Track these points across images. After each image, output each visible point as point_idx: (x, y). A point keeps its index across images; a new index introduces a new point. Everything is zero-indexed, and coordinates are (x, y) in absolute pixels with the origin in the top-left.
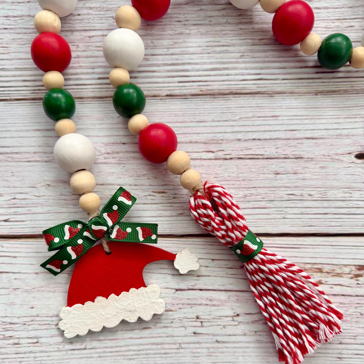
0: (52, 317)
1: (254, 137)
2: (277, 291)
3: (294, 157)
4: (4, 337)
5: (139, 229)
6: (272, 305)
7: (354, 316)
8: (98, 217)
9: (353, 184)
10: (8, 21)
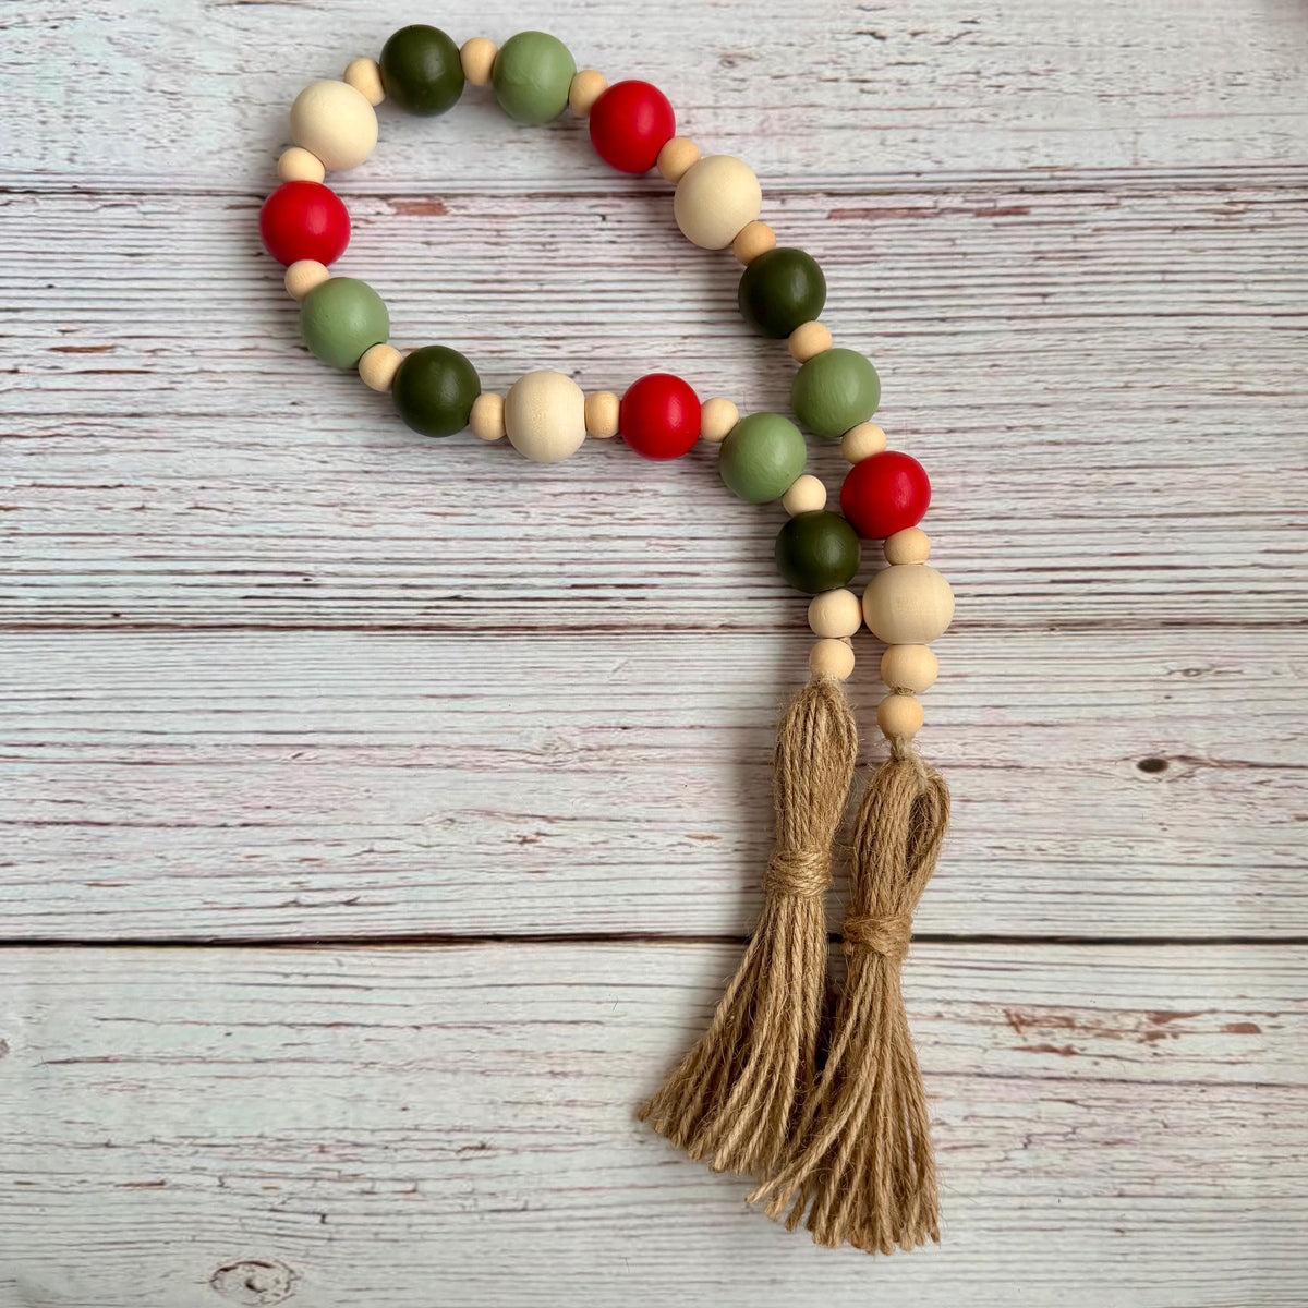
0: (448, 1131)
3: (1001, 764)
4: (340, 1176)
7: (1151, 1130)
9: (1137, 827)
10: (373, 456)
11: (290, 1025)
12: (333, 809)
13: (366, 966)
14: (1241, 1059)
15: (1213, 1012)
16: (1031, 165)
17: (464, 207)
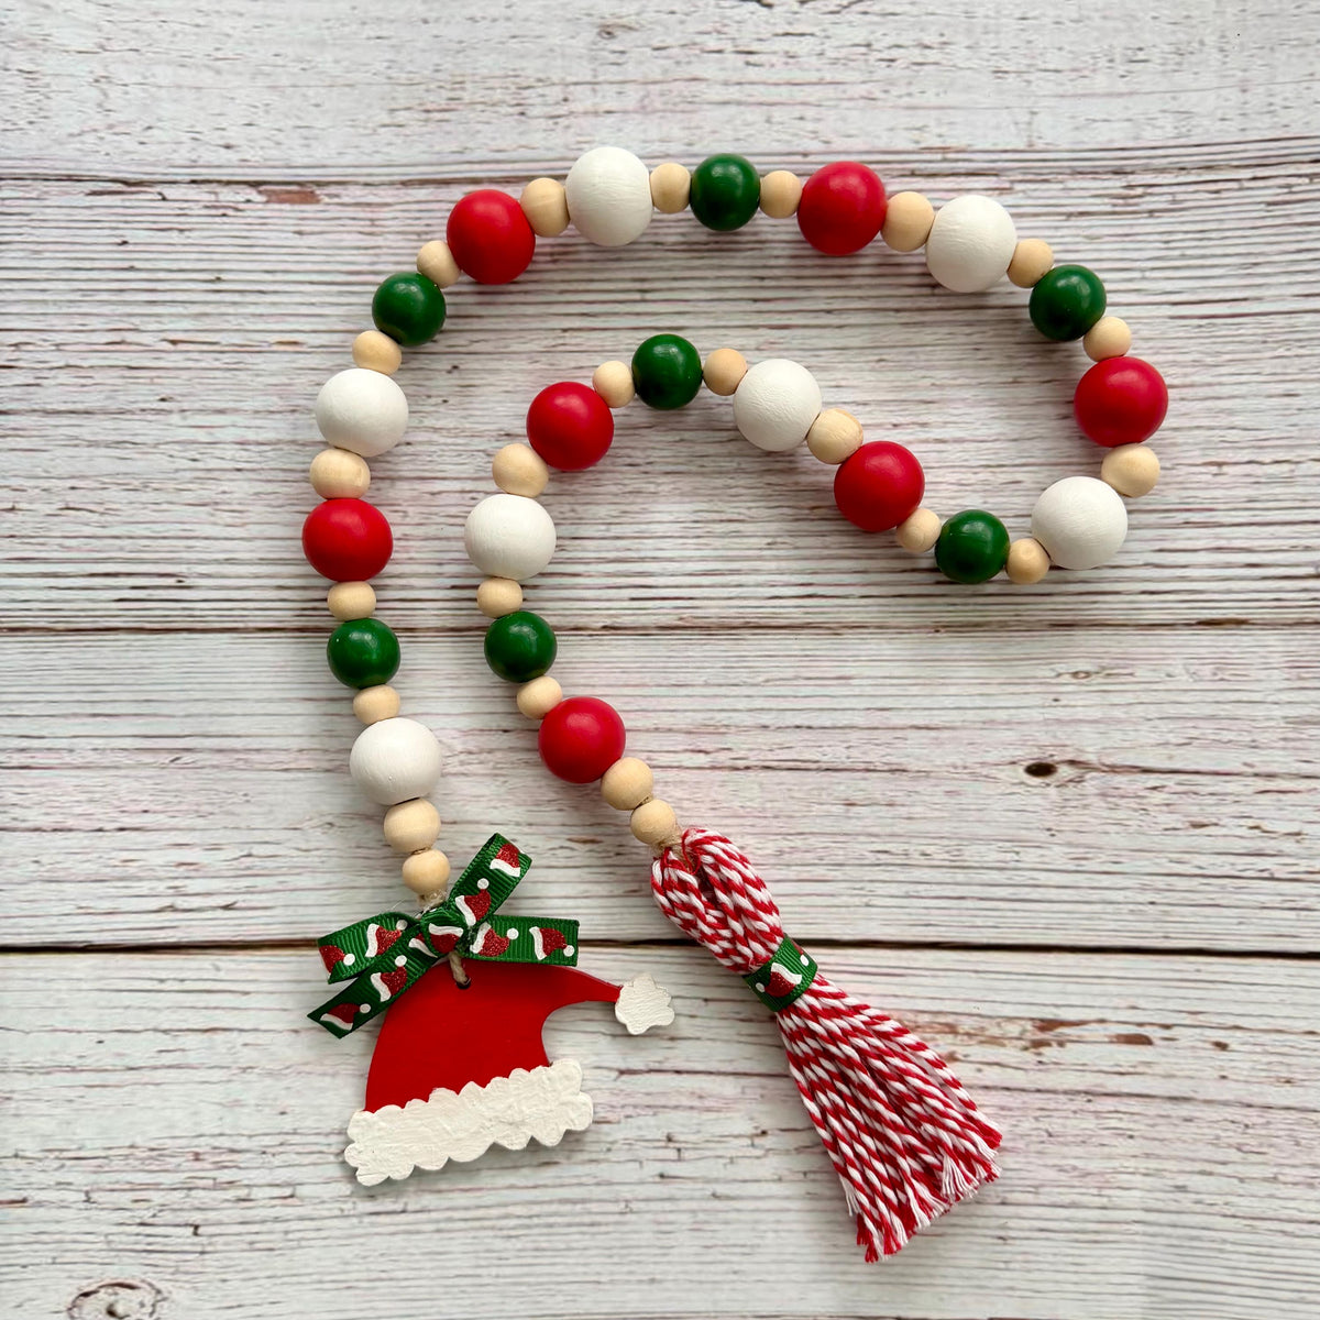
0: (327, 1135)
1: (798, 723)
2: (847, 1081)
3: (886, 768)
4: (215, 1184)
5: (535, 931)
6: (838, 1112)
7: (1034, 1139)
8: (442, 905)
9: (1023, 832)
10: (244, 453)
11: (165, 1032)
12: (212, 814)
13: (243, 970)
14: (1131, 1070)
15: (1102, 1021)
16: (923, 145)
17: (337, 196)
